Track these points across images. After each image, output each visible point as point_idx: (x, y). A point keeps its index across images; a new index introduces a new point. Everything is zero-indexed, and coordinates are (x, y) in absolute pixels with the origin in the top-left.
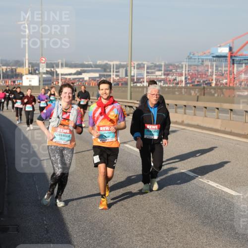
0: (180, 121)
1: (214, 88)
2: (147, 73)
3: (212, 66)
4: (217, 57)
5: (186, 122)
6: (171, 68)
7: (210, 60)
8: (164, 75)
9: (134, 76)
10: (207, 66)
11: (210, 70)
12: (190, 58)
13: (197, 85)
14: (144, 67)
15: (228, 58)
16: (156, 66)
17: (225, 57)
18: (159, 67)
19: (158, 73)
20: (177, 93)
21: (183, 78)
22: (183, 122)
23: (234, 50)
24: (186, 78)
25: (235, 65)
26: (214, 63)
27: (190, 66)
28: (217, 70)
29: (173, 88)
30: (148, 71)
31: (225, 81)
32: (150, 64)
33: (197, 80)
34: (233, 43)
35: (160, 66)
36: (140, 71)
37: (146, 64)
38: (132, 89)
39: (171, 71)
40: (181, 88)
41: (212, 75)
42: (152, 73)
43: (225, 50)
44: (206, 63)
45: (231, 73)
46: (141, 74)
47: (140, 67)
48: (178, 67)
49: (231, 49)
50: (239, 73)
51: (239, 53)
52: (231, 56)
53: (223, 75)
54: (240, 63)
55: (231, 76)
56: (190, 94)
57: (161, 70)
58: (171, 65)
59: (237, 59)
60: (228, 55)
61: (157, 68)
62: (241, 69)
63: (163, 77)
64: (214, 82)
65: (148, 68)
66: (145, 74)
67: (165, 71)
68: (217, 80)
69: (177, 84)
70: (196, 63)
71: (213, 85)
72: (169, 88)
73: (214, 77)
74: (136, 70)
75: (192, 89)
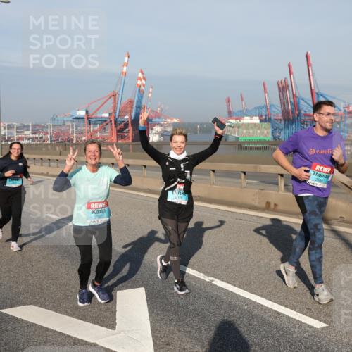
0: (45, 172)
1: (75, 144)
2: (17, 132)
3: (72, 126)
4: (76, 118)
5: (50, 173)
6: (37, 128)
7: (71, 121)
8: (32, 134)
9: (4, 135)
10: (69, 126)
11: (71, 130)
12: (53, 119)
13: (61, 142)
14: (14, 127)
15: (86, 120)
16: (24, 126)
17: (83, 118)
18: (27, 128)
19: (27, 132)
20: (44, 149)
21: (49, 136)
22: (48, 173)
23: (90, 113)
24: (51, 136)
25: (92, 125)
26: (74, 124)
27: (54, 126)
28: (76, 129)
29: (40, 144)
30: (18, 130)
31: (84, 138)
32: (19, 125)
33: (61, 137)
34: (89, 107)
35: (28, 126)
36: (11, 131)
37: (16, 124)
38: (3, 146)
39: (38, 130)
40: (48, 144)
41: (73, 134)
42: (22, 132)
43: (82, 113)
44: (67, 124)
45: (88, 131)
46: (11, 134)
47: (10, 127)
48: (44, 127)
49: (87, 112)
50: (95, 131)
51: (94, 116)
52: (88, 118)
53: (82, 133)
54: (95, 123)
55: (89, 134)
56: (55, 149)
57: (28, 130)
58: (38, 125)
59: (93, 120)
60: (86, 117)
61: (26, 128)
62: (96, 128)
63: (31, 135)
64: (75, 139)
65: (17, 128)
66: (15, 134)
67: (32, 130)
68: (77, 138)
69: (44, 141)
70: (59, 124)
71: (74, 142)
72: (36, 144)
73: (75, 135)
74: (6, 130)
75: (57, 145)
